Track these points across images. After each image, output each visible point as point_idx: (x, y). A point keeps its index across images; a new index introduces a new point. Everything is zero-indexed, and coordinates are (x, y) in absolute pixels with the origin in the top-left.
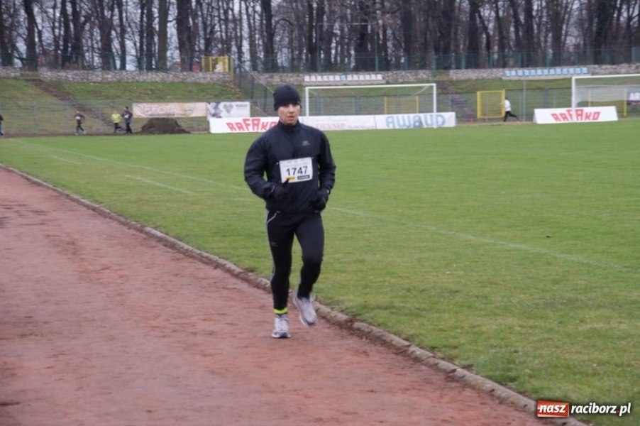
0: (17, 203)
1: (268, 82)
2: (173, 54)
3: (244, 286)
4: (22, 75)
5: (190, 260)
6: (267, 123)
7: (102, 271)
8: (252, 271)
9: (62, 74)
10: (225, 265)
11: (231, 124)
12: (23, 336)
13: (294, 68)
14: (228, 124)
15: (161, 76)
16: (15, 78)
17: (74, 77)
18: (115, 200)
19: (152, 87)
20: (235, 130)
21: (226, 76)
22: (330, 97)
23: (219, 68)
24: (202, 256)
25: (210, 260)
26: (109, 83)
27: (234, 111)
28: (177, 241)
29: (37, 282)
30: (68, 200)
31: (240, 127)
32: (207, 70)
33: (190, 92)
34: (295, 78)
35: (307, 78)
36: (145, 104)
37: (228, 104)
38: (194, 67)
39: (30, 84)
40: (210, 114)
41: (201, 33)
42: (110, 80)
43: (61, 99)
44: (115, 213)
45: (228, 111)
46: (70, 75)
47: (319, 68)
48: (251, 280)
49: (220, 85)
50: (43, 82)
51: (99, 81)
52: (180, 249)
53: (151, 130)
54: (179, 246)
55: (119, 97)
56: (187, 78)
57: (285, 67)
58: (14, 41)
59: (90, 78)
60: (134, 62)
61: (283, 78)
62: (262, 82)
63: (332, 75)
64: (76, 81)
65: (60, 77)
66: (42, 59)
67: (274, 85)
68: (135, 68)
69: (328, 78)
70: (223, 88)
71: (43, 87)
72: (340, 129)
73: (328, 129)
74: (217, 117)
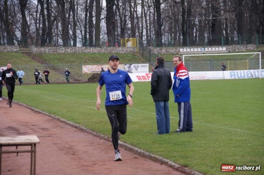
1: (159, 53)
2: (104, 37)
4: (20, 50)
5: (143, 158)
7: (93, 166)
8: (186, 167)
9: (43, 49)
10: (168, 162)
11: (139, 76)
14: (137, 77)
16: (16, 52)
17: (49, 50)
18: (87, 122)
19: (93, 56)
20: (142, 80)
21: (135, 49)
22: (195, 61)
23: (129, 44)
25: (157, 159)
26: (69, 54)
27: (140, 69)
28: (133, 147)
30: (59, 122)
31: (144, 78)
32: (124, 45)
34: (174, 50)
35: (181, 50)
36: (89, 66)
37: (136, 65)
38: (116, 44)
39: (24, 55)
40: (126, 70)
41: (119, 25)
42: (69, 52)
43: (42, 64)
44: (89, 129)
45: (136, 69)
46: (46, 50)
47: (188, 45)
48: (187, 172)
49: (131, 54)
50: (32, 54)
51: (63, 53)
52: (136, 152)
53: (94, 80)
54: (135, 150)
55: (74, 62)
56: (112, 51)
57: (167, 44)
58: (14, 31)
59: (58, 51)
60: (81, 42)
61: (168, 50)
62: (155, 52)
63: (196, 48)
64: (50, 53)
65: (41, 51)
66: (29, 40)
67: (162, 54)
68: (82, 45)
69: (194, 50)
70: (133, 56)
71: (31, 56)
72: (203, 79)
73: (196, 79)
74: (130, 73)
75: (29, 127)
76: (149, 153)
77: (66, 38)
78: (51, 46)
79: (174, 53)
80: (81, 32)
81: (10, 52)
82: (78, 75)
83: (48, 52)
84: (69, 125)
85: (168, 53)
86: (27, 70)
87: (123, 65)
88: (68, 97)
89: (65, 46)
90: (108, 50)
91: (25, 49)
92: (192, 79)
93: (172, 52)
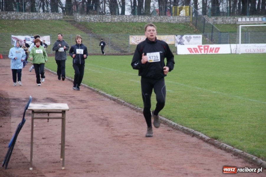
0: (69, 96)
1: (214, 22)
2: (154, 4)
3: (212, 148)
4: (64, 18)
5: (177, 131)
6: (213, 48)
7: (125, 136)
8: (216, 139)
9: (88, 17)
10: (199, 135)
11: (191, 49)
12: (88, 172)
13: (231, 13)
14: (189, 49)
15: (147, 19)
16: (60, 20)
17: (94, 19)
18: (126, 95)
19: (141, 26)
20: (193, 52)
21: (187, 18)
22: (255, 32)
23: (183, 13)
24: (184, 129)
25: (189, 131)
26: (115, 23)
27: (192, 40)
28: (167, 120)
29: (90, 141)
30: (98, 94)
31: (196, 51)
32: (176, 14)
33: (165, 28)
34: (232, 20)
35: (240, 20)
36: (137, 36)
37: (188, 36)
38: (167, 13)
39: (68, 23)
40: (177, 42)
42: (116, 21)
43: (87, 33)
44: (127, 102)
45: (188, 41)
46: (92, 18)
47: (248, 13)
48: (216, 144)
49: (184, 24)
50: (76, 22)
51: (109, 21)
52: (170, 125)
54: (169, 122)
55: (121, 31)
56: (163, 20)
57: (225, 12)
59: (104, 20)
60: (130, 10)
61: (224, 20)
62: (210, 22)
63: (256, 17)
64: (96, 21)
65: (86, 19)
66: (74, 7)
67: (218, 24)
68: (130, 13)
69: (254, 19)
70: (185, 26)
72: (262, 52)
73: (253, 52)
74: (181, 45)
75: (67, 99)
77: (113, 5)
78: (96, 14)
79: (232, 23)
81: (54, 19)
82: (125, 46)
83: (93, 21)
84: (108, 97)
85: (225, 23)
86: (70, 39)
87: (174, 36)
88: (112, 70)
89: (112, 14)
90: (158, 19)
91: (69, 16)
92: (249, 52)
93: (229, 22)
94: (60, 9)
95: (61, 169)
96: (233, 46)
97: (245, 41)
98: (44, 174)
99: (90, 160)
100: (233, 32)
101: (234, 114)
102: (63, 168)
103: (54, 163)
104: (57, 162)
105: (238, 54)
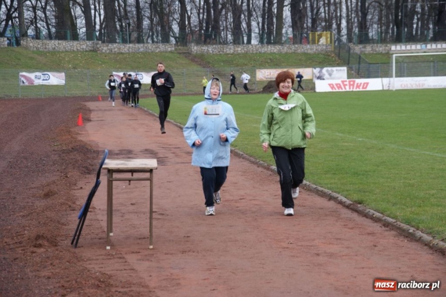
0: (174, 146)
1: (361, 52)
2: (287, 31)
4: (176, 49)
5: (309, 193)
6: (361, 84)
7: (240, 201)
9: (205, 48)
10: (338, 197)
11: (332, 84)
12: (184, 252)
13: (383, 40)
14: (330, 85)
15: (278, 48)
16: (171, 52)
17: (213, 50)
18: (246, 144)
19: (271, 57)
20: (335, 89)
21: (328, 47)
22: (412, 62)
23: (323, 41)
26: (239, 54)
27: (334, 74)
31: (339, 87)
32: (314, 42)
33: (300, 60)
34: (384, 48)
35: (393, 48)
36: (265, 70)
37: (330, 69)
38: (303, 41)
39: (181, 56)
40: (316, 76)
41: (309, 14)
42: (239, 52)
43: (204, 67)
44: (246, 154)
45: (330, 75)
46: (210, 49)
47: (403, 40)
49: (324, 54)
50: (190, 54)
51: (231, 53)
53: (270, 90)
56: (298, 50)
57: (375, 39)
58: (171, 24)
59: (225, 51)
60: (257, 38)
61: (374, 48)
62: (357, 51)
63: (414, 44)
64: (214, 53)
65: (203, 51)
66: (190, 37)
67: (367, 54)
68: (258, 42)
69: (411, 47)
70: (325, 57)
71: (190, 58)
72: (421, 88)
73: (411, 88)
74: (321, 79)
75: (171, 150)
76: (316, 185)
77: (236, 33)
78: (216, 44)
79: (383, 52)
80: (258, 24)
81: (163, 52)
83: (211, 52)
85: (375, 52)
89: (235, 44)
90: (291, 49)
91: (182, 47)
92: (406, 88)
93: (381, 51)
94: (172, 39)
95: (149, 249)
96: (386, 80)
97: (400, 74)
98: (124, 256)
99: (189, 235)
100: (385, 63)
101: (385, 168)
102: (151, 247)
103: (140, 239)
104: (144, 238)
105: (392, 91)
